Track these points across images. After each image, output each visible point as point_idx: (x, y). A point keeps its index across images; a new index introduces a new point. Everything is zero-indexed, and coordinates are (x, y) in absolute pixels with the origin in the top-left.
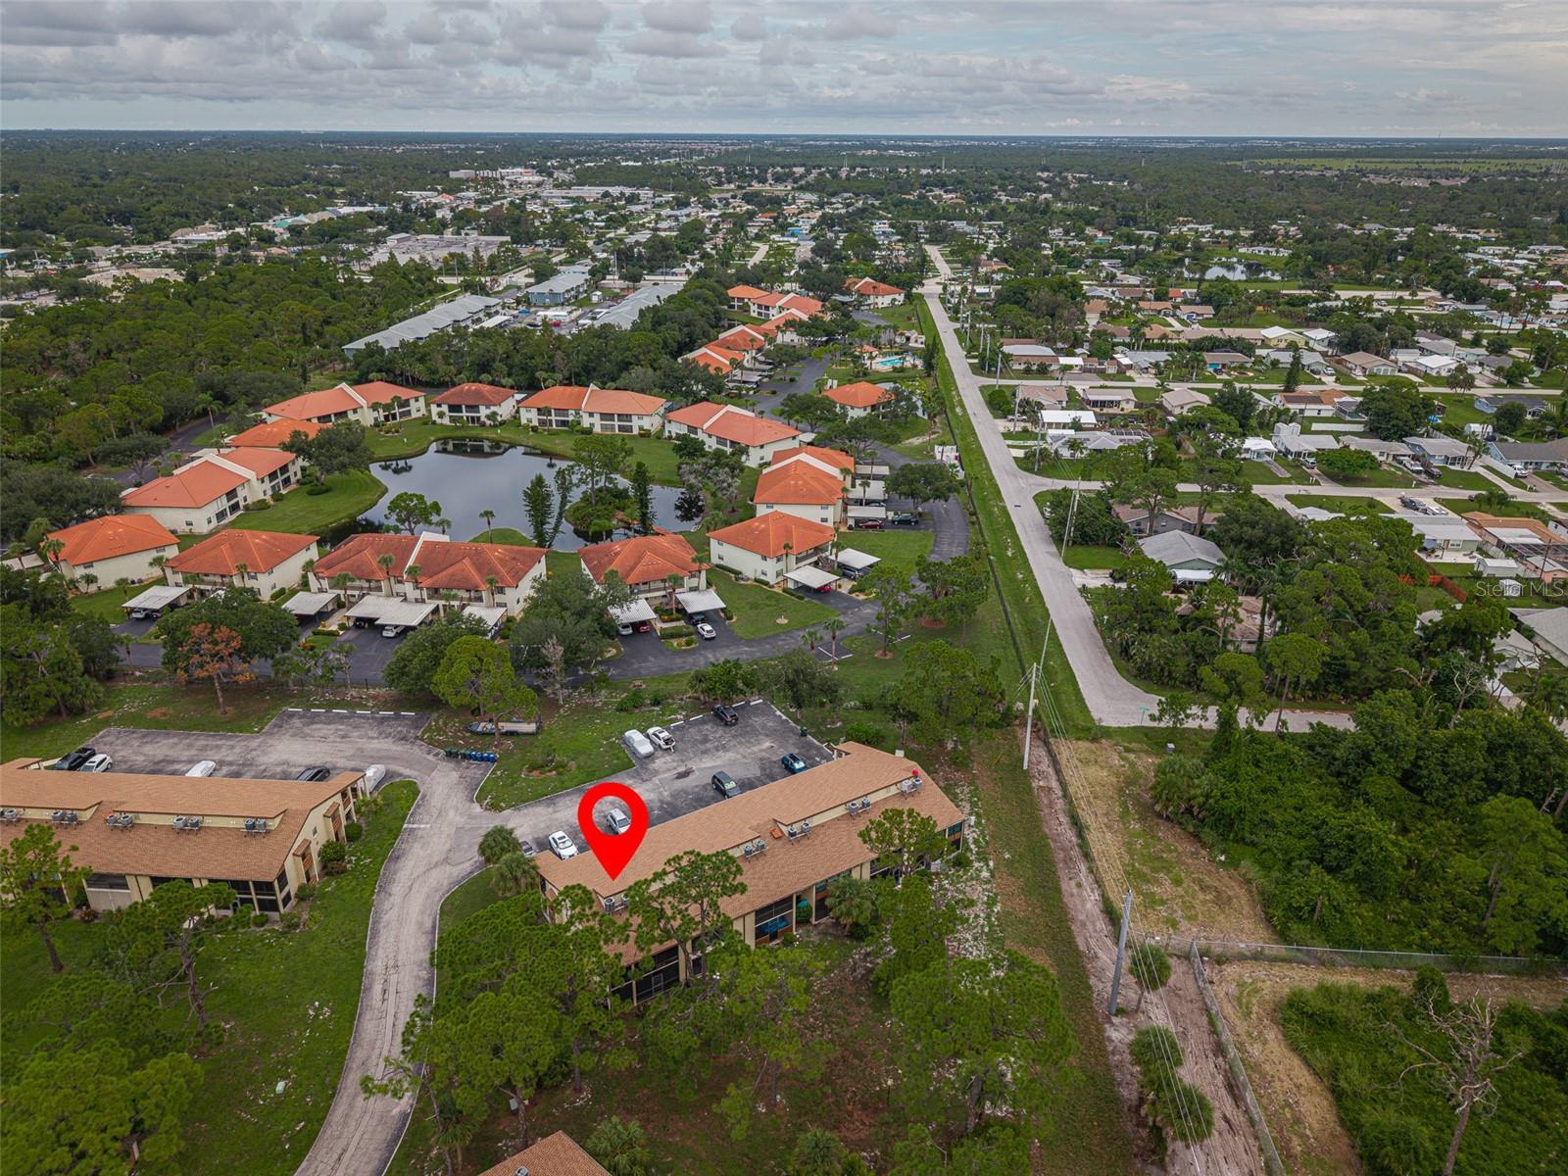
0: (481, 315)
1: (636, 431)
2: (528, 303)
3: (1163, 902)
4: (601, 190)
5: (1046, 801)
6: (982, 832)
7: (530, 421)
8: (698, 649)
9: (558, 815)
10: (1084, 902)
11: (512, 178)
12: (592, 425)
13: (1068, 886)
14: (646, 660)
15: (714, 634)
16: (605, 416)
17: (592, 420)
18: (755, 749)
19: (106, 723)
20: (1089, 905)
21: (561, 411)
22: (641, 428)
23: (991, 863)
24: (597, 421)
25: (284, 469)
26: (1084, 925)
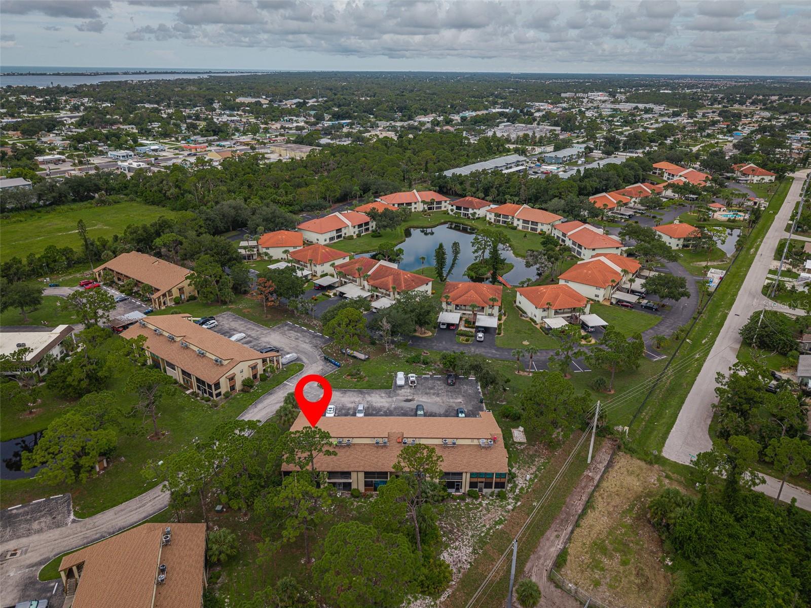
0: (513, 165)
1: (539, 231)
2: (544, 161)
3: (602, 569)
4: (634, 105)
5: (583, 484)
6: (530, 485)
7: (490, 219)
8: (470, 344)
9: (343, 399)
10: (551, 546)
11: (592, 97)
12: (518, 225)
13: (551, 534)
14: (441, 342)
15: (482, 339)
16: (525, 221)
17: (518, 223)
18: (451, 400)
19: (229, 310)
20: (553, 549)
21: (506, 216)
22: (542, 230)
23: (519, 503)
24: (521, 223)
25: (367, 224)
26: (539, 558)
